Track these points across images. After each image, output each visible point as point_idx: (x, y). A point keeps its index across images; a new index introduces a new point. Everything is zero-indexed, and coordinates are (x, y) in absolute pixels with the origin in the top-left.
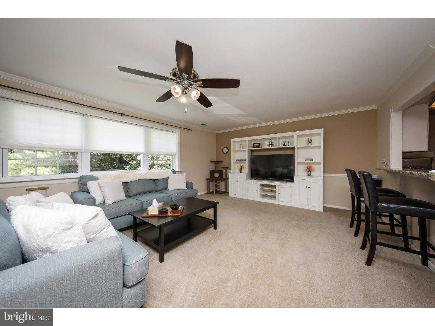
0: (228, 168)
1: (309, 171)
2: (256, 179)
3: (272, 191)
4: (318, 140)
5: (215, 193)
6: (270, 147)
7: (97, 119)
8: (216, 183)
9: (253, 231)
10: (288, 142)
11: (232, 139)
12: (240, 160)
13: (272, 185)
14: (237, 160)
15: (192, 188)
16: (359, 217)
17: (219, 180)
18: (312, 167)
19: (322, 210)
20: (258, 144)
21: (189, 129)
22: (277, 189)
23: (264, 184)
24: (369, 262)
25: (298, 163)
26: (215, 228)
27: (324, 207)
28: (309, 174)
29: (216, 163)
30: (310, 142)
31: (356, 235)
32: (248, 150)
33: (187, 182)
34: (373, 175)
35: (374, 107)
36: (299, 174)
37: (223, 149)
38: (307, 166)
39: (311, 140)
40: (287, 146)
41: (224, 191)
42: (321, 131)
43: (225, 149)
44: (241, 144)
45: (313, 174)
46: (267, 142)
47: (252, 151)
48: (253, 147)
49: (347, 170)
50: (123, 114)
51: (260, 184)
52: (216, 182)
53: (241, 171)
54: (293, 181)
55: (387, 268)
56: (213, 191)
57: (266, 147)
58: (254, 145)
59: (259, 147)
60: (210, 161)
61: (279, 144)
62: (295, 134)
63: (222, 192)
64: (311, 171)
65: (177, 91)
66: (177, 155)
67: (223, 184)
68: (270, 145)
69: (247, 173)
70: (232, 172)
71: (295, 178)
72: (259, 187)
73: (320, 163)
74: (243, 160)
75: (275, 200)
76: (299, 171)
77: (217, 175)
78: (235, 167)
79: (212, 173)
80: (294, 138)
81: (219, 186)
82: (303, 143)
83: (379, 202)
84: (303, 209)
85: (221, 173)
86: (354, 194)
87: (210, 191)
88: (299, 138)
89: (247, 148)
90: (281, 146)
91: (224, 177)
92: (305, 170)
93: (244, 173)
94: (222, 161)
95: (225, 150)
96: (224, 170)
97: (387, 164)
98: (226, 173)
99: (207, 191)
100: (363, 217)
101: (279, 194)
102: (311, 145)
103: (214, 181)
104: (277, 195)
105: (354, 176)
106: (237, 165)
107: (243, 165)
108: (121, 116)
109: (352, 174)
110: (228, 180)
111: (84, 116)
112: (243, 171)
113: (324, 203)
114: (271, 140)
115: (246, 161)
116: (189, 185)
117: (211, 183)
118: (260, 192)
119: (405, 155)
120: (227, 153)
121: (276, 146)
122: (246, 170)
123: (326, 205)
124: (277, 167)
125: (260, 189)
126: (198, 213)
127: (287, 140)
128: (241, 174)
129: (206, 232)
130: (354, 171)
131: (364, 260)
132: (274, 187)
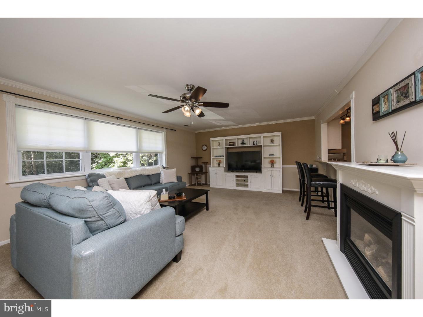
0: (207, 163)
1: (272, 163)
2: (232, 171)
3: (245, 181)
4: (278, 140)
5: (196, 185)
6: (242, 145)
7: (96, 122)
8: (197, 177)
9: (236, 209)
10: (257, 141)
11: (211, 139)
12: (218, 156)
13: (245, 176)
14: (216, 156)
15: (181, 181)
16: (304, 193)
17: (200, 174)
18: (274, 161)
19: (281, 192)
20: (233, 143)
21: (174, 130)
22: (249, 179)
23: (238, 175)
24: (307, 218)
25: (264, 158)
26: (207, 209)
27: (283, 191)
28: (272, 166)
29: (197, 159)
30: (272, 141)
31: (302, 205)
32: (225, 148)
33: (177, 176)
34: (313, 165)
35: (313, 118)
36: (265, 166)
37: (202, 147)
38: (271, 159)
39: (273, 140)
40: (256, 145)
41: (204, 183)
42: (280, 133)
43: (204, 146)
44: (218, 143)
45: (275, 165)
46: (240, 142)
47: (228, 148)
48: (229, 145)
49: (296, 162)
50: (120, 118)
51: (236, 175)
52: (197, 175)
53: (219, 165)
54: (261, 172)
55: (317, 220)
56: (195, 184)
57: (240, 145)
58: (230, 143)
59: (234, 146)
60: (192, 158)
61: (249, 143)
62: (262, 135)
63: (203, 184)
64: (273, 164)
65: (186, 109)
66: (164, 153)
67: (203, 177)
68: (243, 143)
69: (225, 166)
70: (212, 166)
71: (263, 169)
72: (235, 178)
73: (279, 157)
74: (220, 156)
75: (248, 187)
76: (265, 164)
77: (197, 169)
78: (214, 162)
79: (193, 168)
80: (261, 138)
81: (200, 178)
82: (267, 142)
83: (312, 181)
84: (268, 193)
85: (201, 167)
86: (301, 179)
87: (193, 183)
88: (264, 139)
89: (224, 146)
90: (251, 145)
91: (204, 171)
92: (269, 163)
93: (222, 167)
94: (202, 158)
95: (205, 148)
96: (204, 165)
97: (320, 158)
98: (206, 167)
99: (190, 183)
100: (306, 193)
101: (251, 182)
102: (273, 144)
103: (196, 175)
104: (249, 183)
105: (300, 166)
106: (215, 160)
107: (221, 160)
108: (118, 119)
109: (299, 165)
110: (208, 174)
111: (86, 120)
112: (221, 165)
113: (283, 188)
114: (243, 139)
115: (223, 157)
116: (179, 178)
117: (193, 177)
118: (236, 182)
119: (330, 151)
120: (206, 150)
121: (248, 145)
122: (223, 164)
123: (285, 189)
124: (246, 161)
125: (236, 179)
126: (192, 200)
127: (255, 140)
128: (219, 168)
129: (201, 213)
130: (300, 163)
131: (305, 217)
132: (247, 177)
